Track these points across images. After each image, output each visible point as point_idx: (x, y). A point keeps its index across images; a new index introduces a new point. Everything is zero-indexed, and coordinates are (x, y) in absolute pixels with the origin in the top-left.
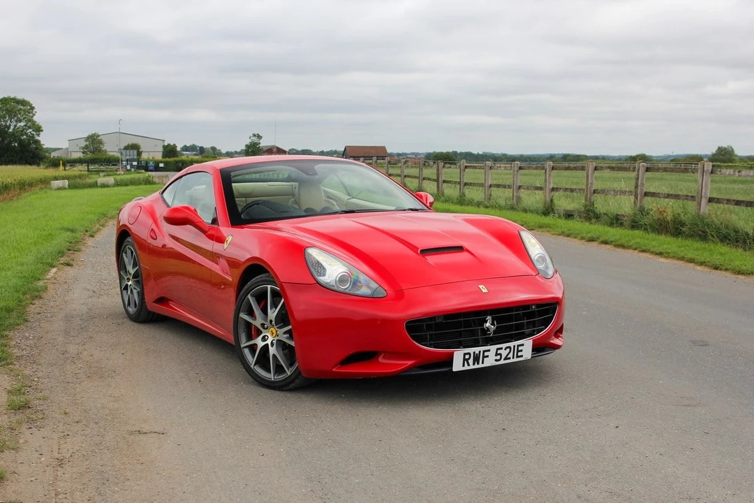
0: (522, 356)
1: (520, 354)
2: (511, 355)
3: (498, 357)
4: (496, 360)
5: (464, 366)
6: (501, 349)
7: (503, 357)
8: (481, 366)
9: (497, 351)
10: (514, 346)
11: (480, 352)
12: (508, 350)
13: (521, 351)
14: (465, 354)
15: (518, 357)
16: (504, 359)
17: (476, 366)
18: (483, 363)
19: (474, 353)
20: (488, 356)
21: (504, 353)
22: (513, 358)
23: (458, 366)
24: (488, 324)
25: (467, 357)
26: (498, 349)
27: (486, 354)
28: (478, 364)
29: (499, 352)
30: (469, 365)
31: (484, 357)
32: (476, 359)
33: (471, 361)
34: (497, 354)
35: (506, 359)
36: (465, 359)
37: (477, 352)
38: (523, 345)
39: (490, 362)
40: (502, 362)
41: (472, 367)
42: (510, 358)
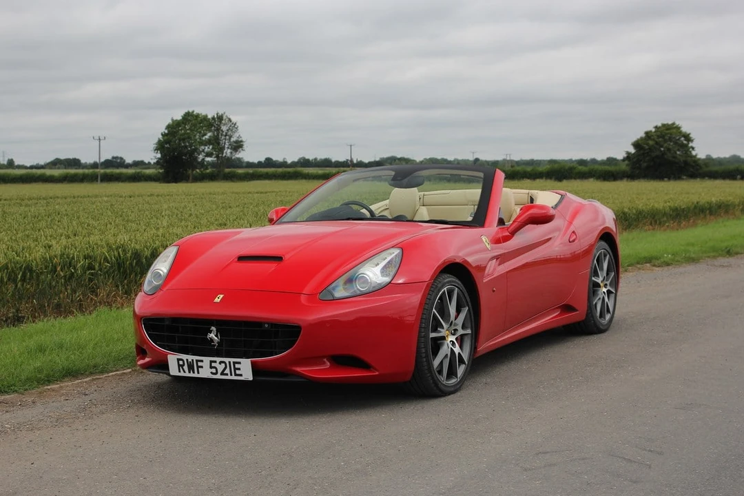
0: (241, 375)
1: (238, 372)
2: (227, 371)
3: (214, 371)
4: (212, 373)
5: (180, 371)
6: (215, 362)
7: (219, 372)
8: (196, 375)
9: (211, 365)
10: (230, 362)
11: (193, 360)
12: (223, 365)
13: (239, 369)
14: (178, 360)
15: (236, 375)
16: (221, 374)
17: (192, 375)
18: (198, 373)
19: (187, 360)
20: (202, 367)
21: (221, 368)
22: (231, 375)
23: (174, 370)
24: (212, 335)
25: (181, 363)
26: (211, 362)
27: (200, 364)
28: (194, 372)
29: (213, 364)
30: (185, 372)
31: (198, 367)
32: (191, 367)
33: (186, 367)
34: (211, 367)
35: (222, 374)
36: (179, 365)
37: (190, 360)
38: (239, 363)
39: (205, 373)
40: (218, 376)
41: (187, 374)
42: (227, 374)
